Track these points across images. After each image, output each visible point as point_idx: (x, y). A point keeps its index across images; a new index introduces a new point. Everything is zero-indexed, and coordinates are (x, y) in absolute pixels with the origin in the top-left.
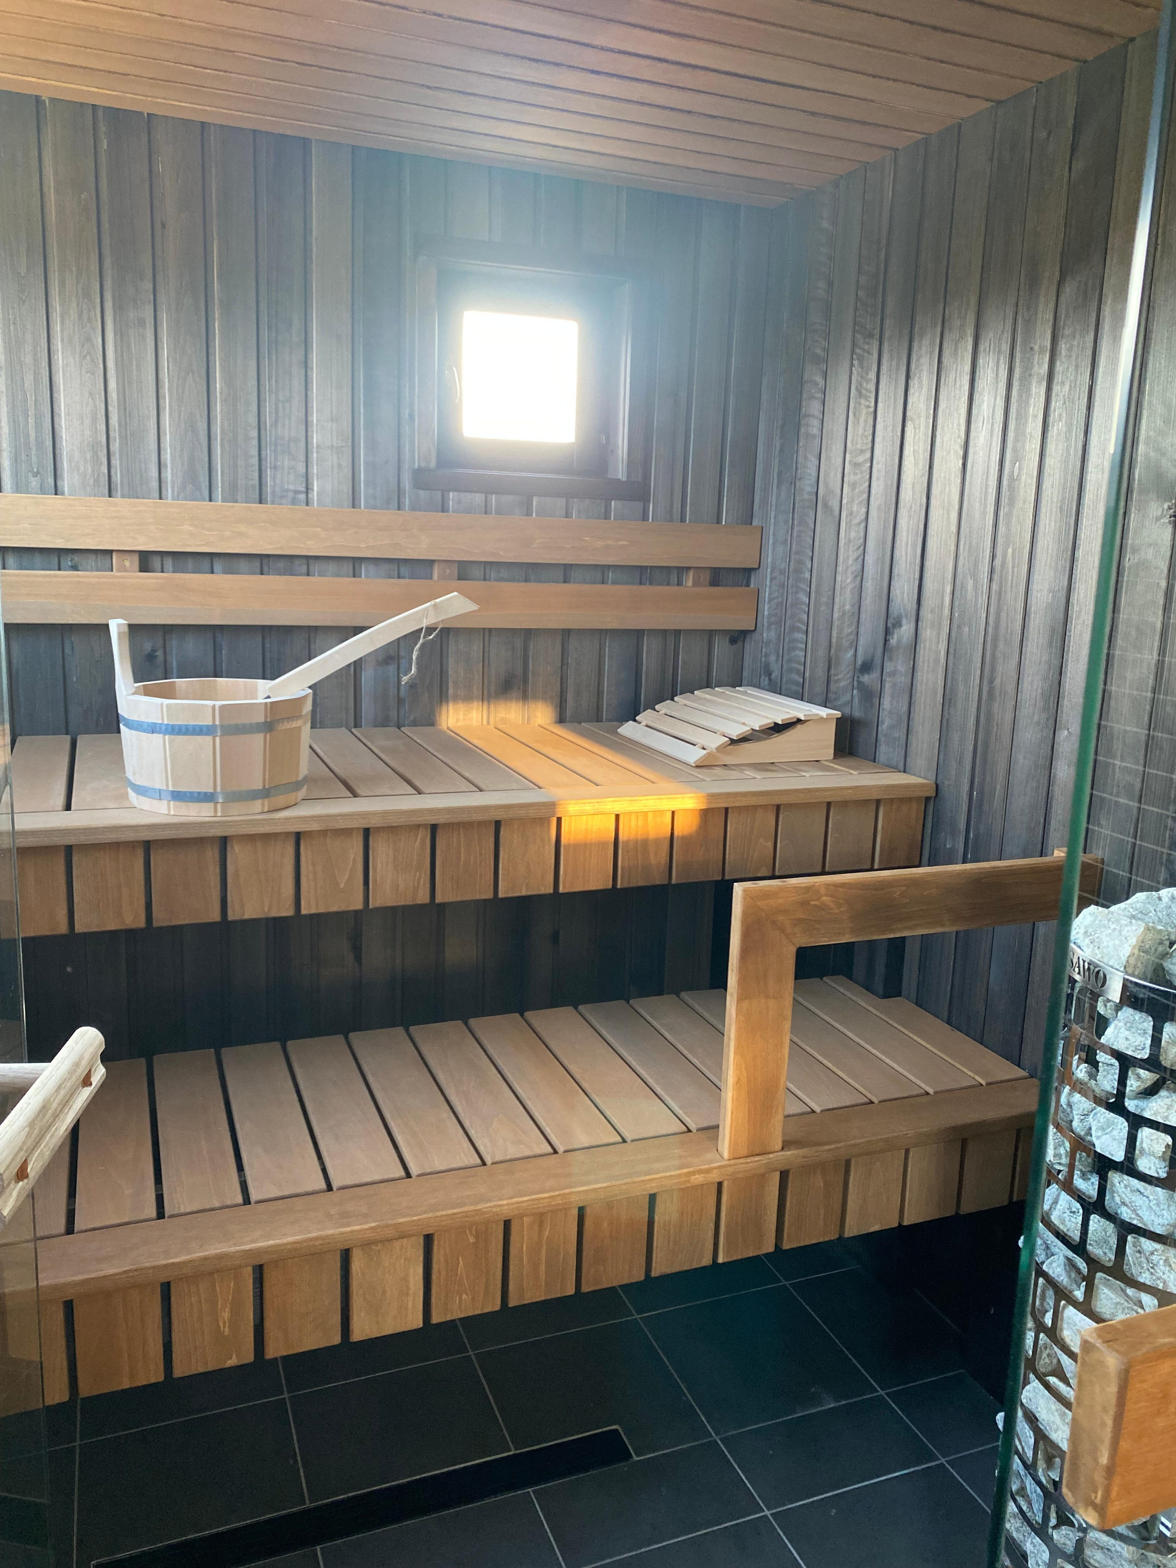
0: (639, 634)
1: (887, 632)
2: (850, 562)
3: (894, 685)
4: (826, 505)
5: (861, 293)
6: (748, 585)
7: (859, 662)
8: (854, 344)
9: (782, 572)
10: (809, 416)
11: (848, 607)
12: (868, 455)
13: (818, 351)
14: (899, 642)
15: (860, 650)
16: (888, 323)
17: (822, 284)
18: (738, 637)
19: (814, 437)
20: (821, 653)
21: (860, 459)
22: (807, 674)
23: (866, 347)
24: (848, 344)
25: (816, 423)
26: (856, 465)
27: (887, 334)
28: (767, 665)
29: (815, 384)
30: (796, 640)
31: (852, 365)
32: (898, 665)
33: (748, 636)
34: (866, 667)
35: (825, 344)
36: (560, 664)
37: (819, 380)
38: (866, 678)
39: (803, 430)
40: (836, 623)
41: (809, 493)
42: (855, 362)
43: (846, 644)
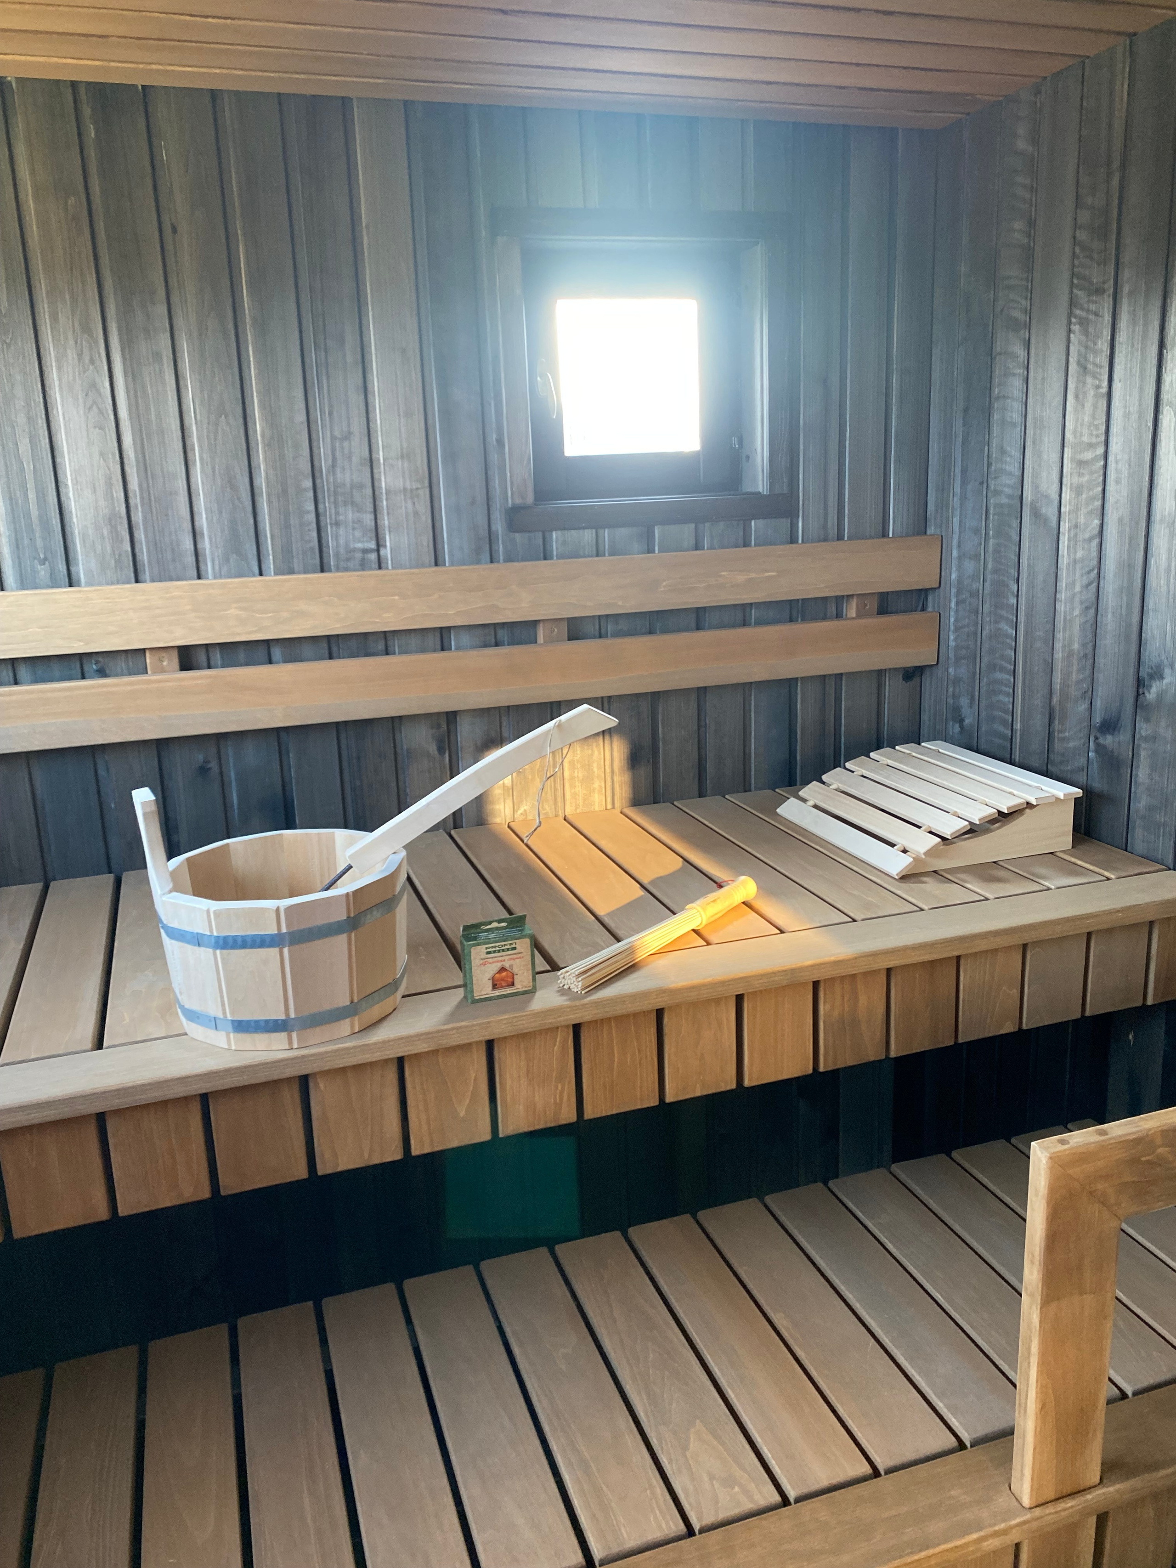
0: (791, 683)
1: (1140, 683)
2: (1078, 589)
3: (1153, 754)
4: (1036, 513)
5: (1082, 235)
6: (924, 609)
7: (1097, 719)
8: (1073, 303)
9: (974, 594)
11: (1076, 646)
12: (1101, 450)
13: (1016, 314)
14: (1160, 696)
15: (1098, 704)
16: (1126, 274)
17: (1018, 225)
18: (913, 674)
19: (1014, 425)
20: (1038, 701)
21: (1088, 455)
22: (1018, 726)
23: (1093, 307)
24: (1063, 304)
25: (1017, 406)
26: (1081, 463)
27: (1126, 287)
28: (957, 709)
29: (1014, 356)
30: (999, 682)
31: (1070, 331)
32: (1159, 728)
33: (927, 673)
34: (1109, 726)
35: (1025, 303)
36: (696, 727)
37: (1021, 353)
38: (1108, 740)
39: (996, 417)
40: (1059, 666)
41: (1010, 497)
42: (1076, 328)
43: (1074, 692)
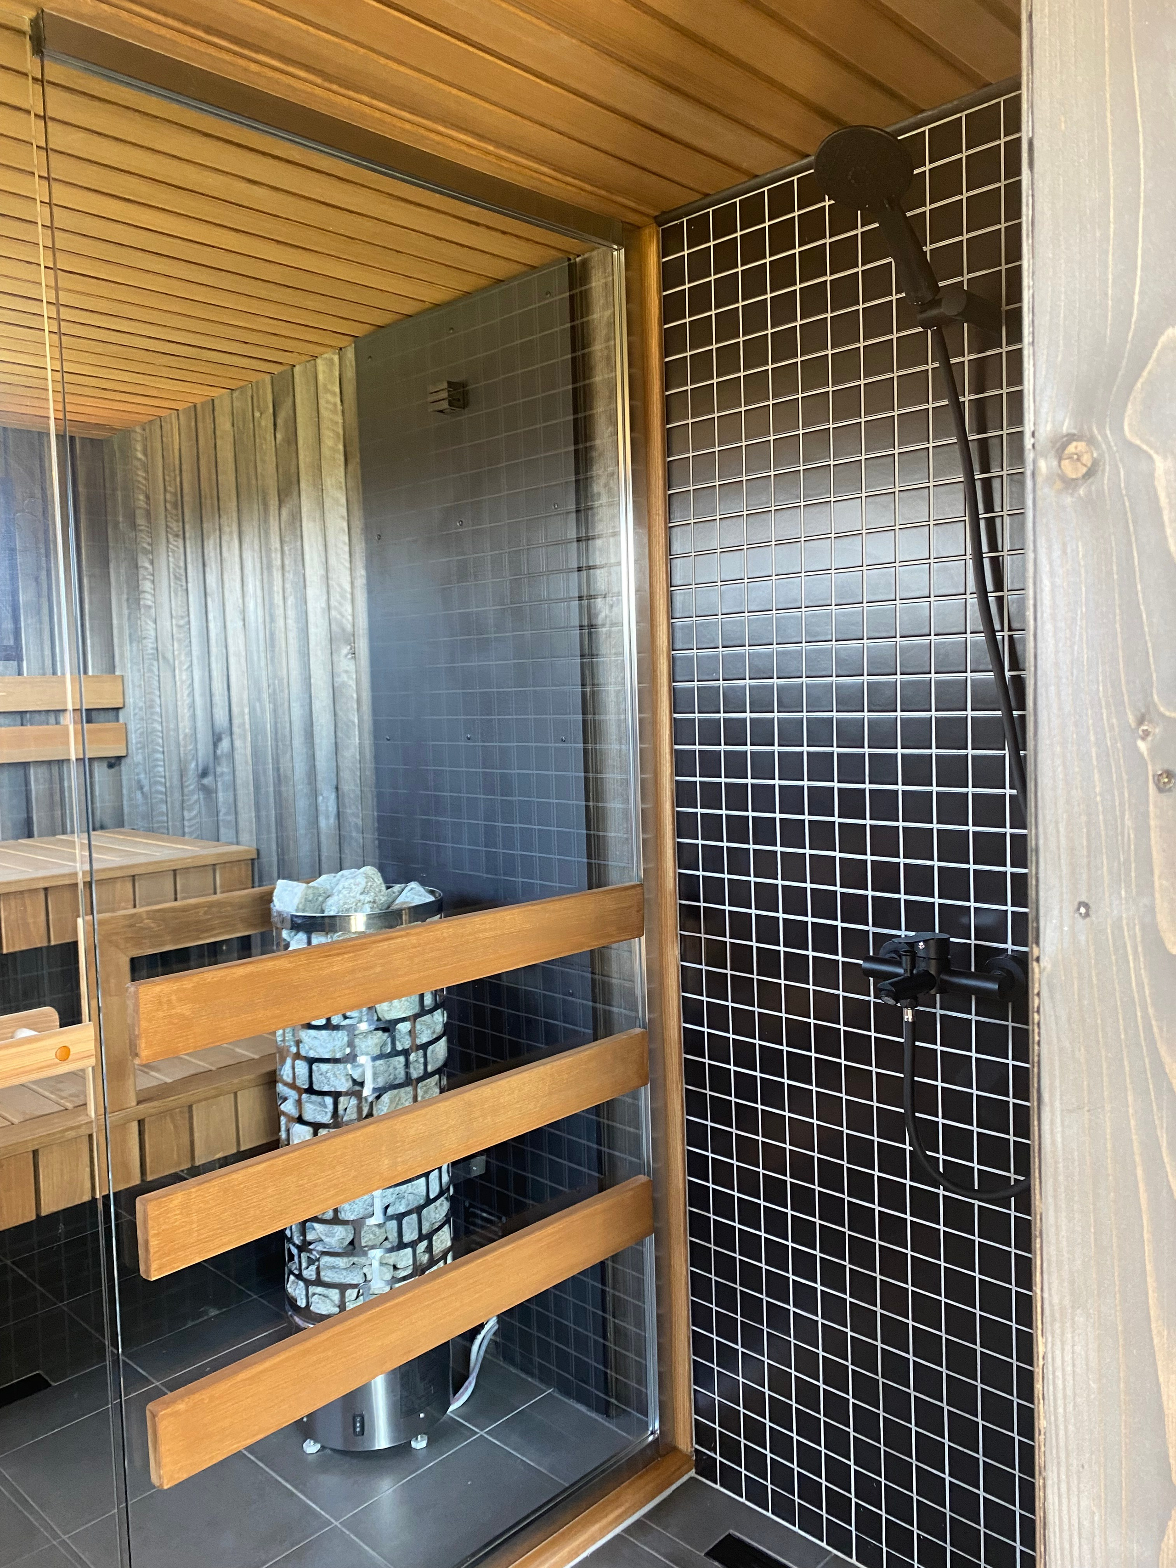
1: (215, 746)
2: (185, 697)
3: (223, 783)
4: (164, 658)
5: (169, 506)
6: (117, 720)
7: (200, 771)
8: (168, 541)
9: (141, 709)
10: (144, 592)
11: (187, 730)
12: (186, 619)
13: (145, 545)
14: (222, 752)
15: (200, 760)
16: (187, 527)
17: (142, 497)
18: (114, 762)
19: (150, 607)
20: (175, 767)
21: (182, 622)
22: (168, 784)
23: (175, 543)
24: (164, 540)
25: (150, 597)
26: (179, 626)
27: (187, 535)
28: (139, 781)
29: (146, 569)
30: (157, 760)
31: (168, 556)
32: (223, 768)
33: (123, 761)
34: (204, 774)
35: (149, 540)
37: (147, 565)
38: (205, 781)
39: (142, 602)
40: (182, 743)
41: (152, 649)
42: (170, 554)
43: (190, 757)
